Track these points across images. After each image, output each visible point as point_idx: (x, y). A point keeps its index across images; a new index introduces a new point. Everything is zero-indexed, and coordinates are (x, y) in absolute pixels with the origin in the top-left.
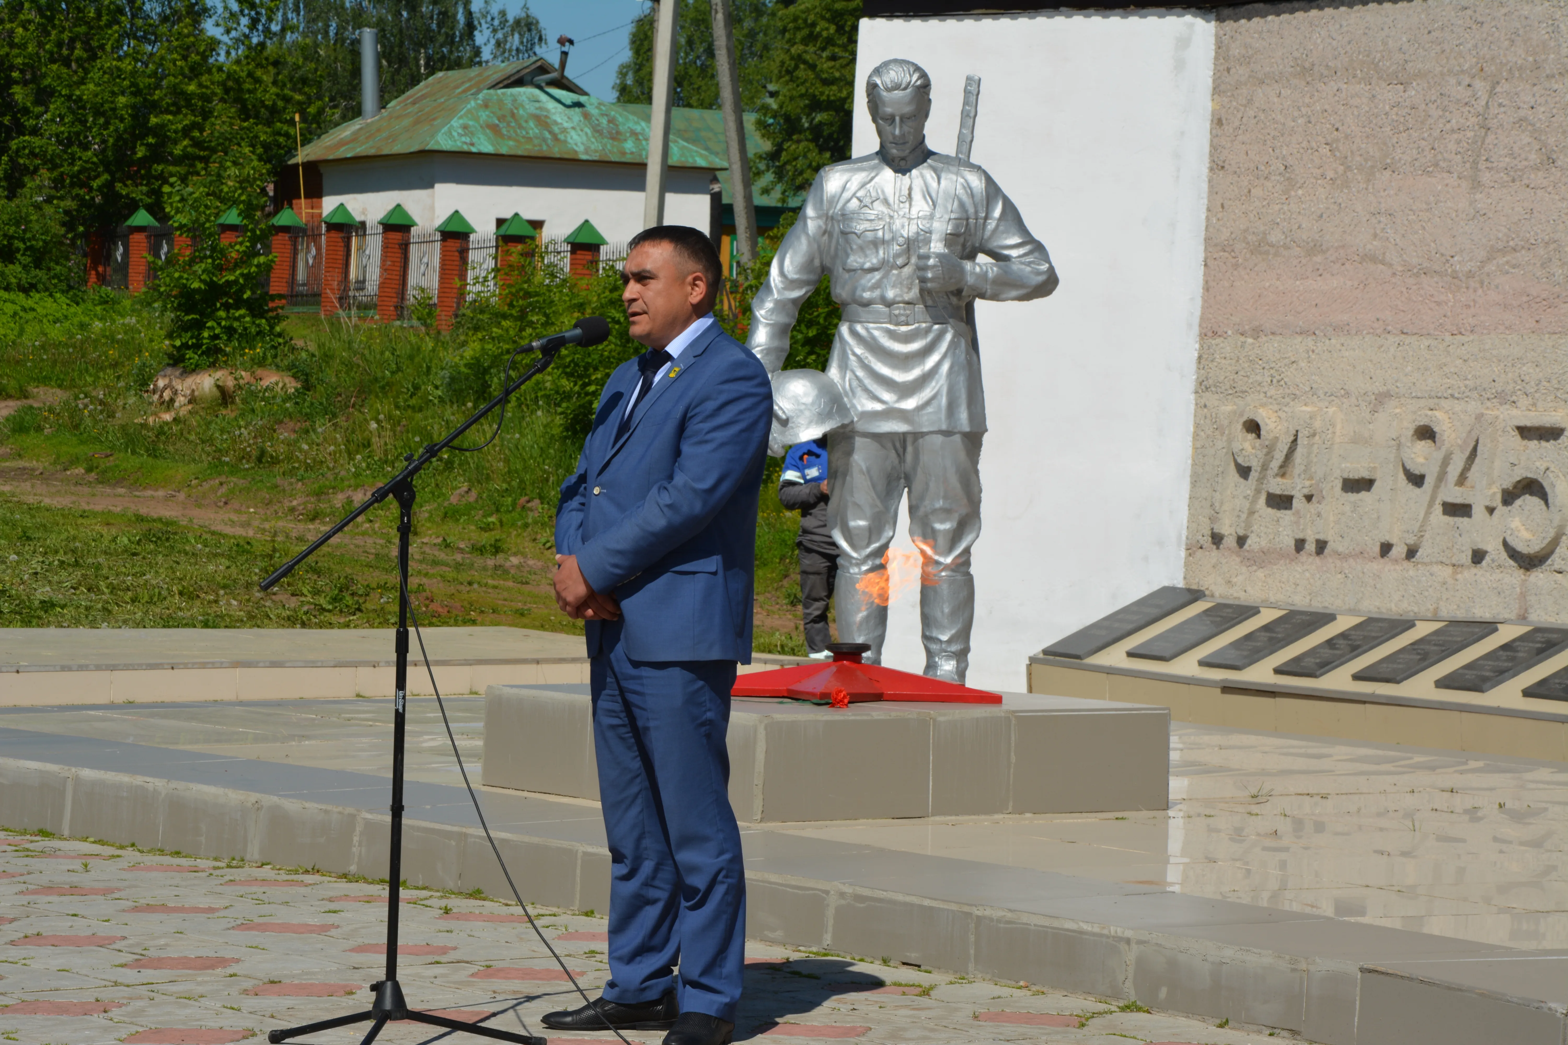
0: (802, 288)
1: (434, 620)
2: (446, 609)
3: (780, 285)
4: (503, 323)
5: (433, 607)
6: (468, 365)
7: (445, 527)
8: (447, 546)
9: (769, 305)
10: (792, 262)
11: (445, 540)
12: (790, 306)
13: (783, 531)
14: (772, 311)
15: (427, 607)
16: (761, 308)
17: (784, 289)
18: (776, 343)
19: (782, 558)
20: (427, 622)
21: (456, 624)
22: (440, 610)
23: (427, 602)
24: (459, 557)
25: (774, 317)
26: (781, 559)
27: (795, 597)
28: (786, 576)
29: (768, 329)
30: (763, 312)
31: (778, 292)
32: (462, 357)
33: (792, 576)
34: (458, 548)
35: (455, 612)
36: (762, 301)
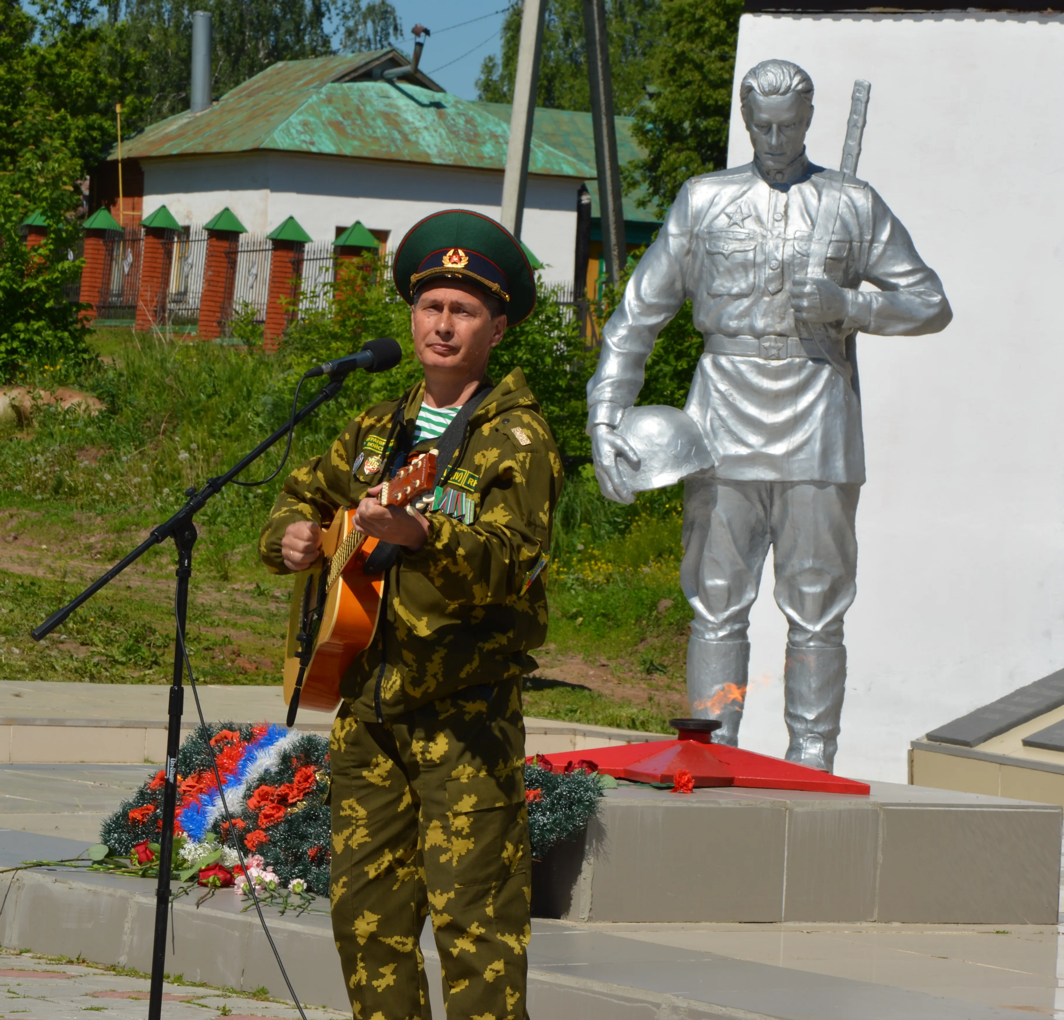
0: (660, 313)
1: (240, 677)
2: (254, 665)
3: (636, 310)
4: (334, 345)
5: (240, 662)
6: (292, 391)
7: (260, 572)
8: (261, 594)
9: (622, 332)
10: (650, 284)
11: (258, 587)
12: (646, 333)
13: (640, 589)
14: (625, 339)
15: (233, 661)
16: (613, 335)
17: (640, 314)
18: (629, 375)
19: (639, 619)
20: (231, 679)
21: (265, 683)
22: (248, 666)
23: (233, 657)
24: (272, 607)
25: (627, 346)
26: (637, 621)
27: (652, 663)
28: (643, 640)
29: (620, 358)
30: (615, 339)
31: (634, 317)
32: (286, 381)
33: (649, 640)
34: (273, 597)
35: (264, 669)
36: (615, 327)
